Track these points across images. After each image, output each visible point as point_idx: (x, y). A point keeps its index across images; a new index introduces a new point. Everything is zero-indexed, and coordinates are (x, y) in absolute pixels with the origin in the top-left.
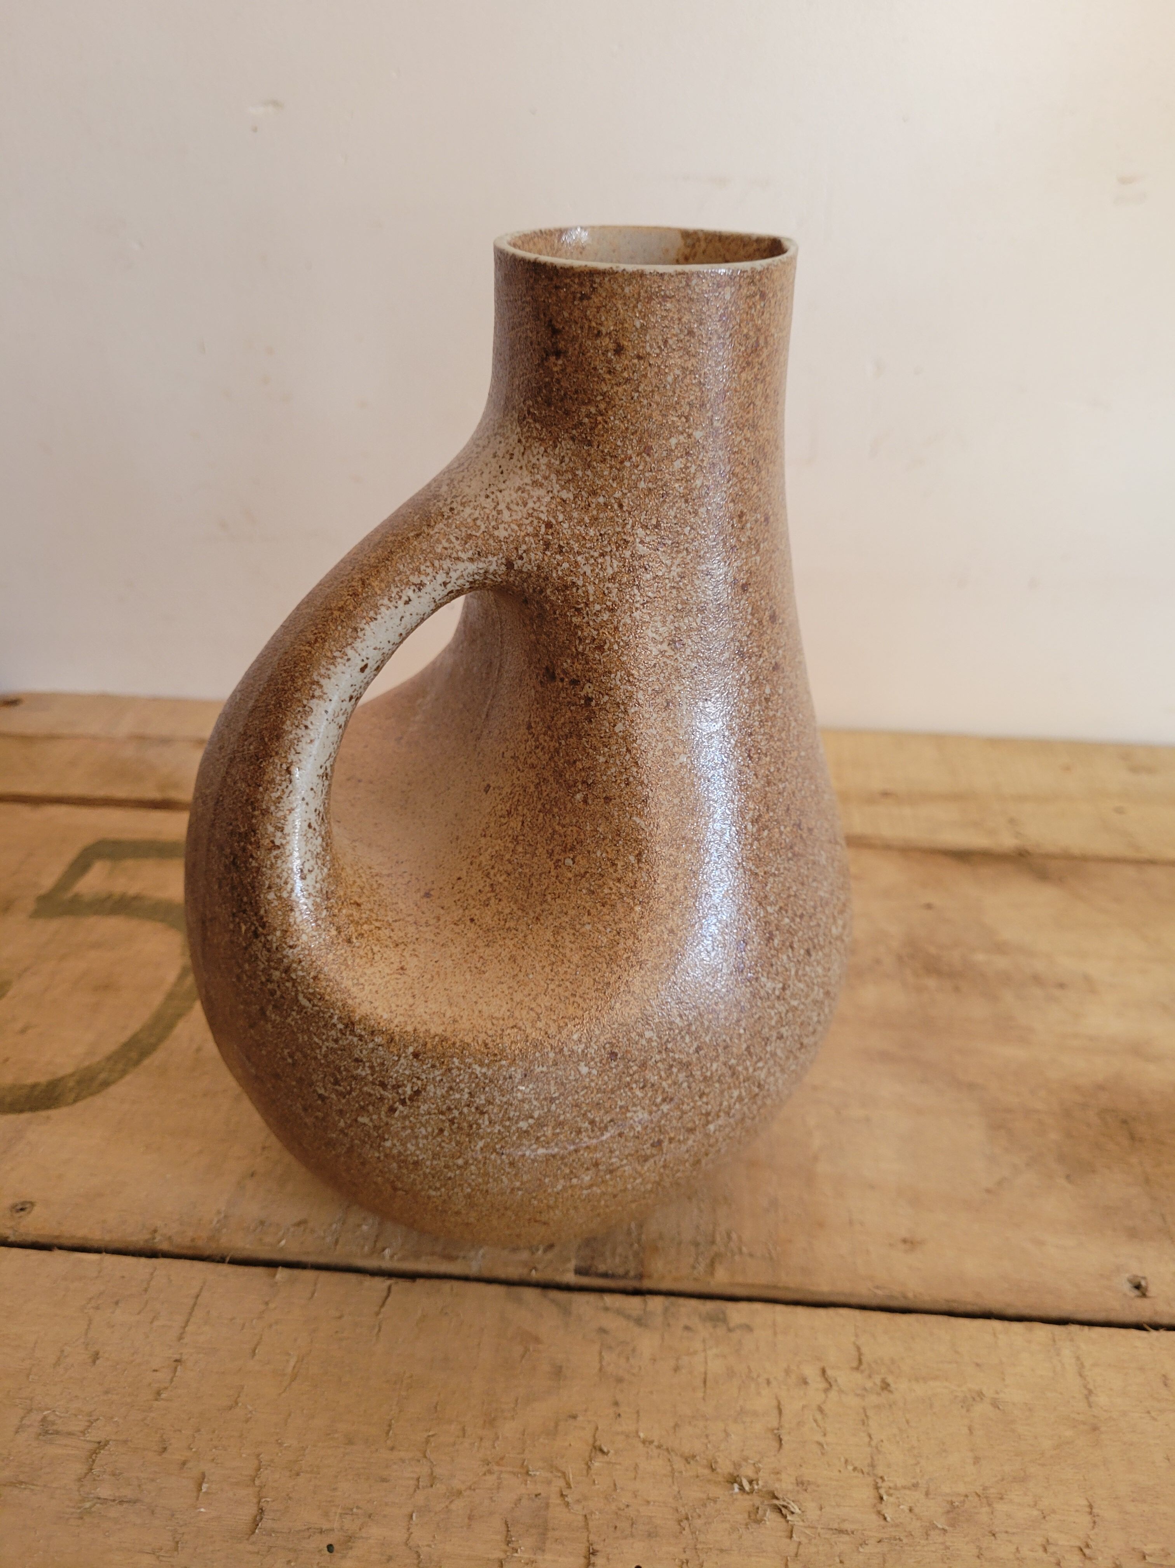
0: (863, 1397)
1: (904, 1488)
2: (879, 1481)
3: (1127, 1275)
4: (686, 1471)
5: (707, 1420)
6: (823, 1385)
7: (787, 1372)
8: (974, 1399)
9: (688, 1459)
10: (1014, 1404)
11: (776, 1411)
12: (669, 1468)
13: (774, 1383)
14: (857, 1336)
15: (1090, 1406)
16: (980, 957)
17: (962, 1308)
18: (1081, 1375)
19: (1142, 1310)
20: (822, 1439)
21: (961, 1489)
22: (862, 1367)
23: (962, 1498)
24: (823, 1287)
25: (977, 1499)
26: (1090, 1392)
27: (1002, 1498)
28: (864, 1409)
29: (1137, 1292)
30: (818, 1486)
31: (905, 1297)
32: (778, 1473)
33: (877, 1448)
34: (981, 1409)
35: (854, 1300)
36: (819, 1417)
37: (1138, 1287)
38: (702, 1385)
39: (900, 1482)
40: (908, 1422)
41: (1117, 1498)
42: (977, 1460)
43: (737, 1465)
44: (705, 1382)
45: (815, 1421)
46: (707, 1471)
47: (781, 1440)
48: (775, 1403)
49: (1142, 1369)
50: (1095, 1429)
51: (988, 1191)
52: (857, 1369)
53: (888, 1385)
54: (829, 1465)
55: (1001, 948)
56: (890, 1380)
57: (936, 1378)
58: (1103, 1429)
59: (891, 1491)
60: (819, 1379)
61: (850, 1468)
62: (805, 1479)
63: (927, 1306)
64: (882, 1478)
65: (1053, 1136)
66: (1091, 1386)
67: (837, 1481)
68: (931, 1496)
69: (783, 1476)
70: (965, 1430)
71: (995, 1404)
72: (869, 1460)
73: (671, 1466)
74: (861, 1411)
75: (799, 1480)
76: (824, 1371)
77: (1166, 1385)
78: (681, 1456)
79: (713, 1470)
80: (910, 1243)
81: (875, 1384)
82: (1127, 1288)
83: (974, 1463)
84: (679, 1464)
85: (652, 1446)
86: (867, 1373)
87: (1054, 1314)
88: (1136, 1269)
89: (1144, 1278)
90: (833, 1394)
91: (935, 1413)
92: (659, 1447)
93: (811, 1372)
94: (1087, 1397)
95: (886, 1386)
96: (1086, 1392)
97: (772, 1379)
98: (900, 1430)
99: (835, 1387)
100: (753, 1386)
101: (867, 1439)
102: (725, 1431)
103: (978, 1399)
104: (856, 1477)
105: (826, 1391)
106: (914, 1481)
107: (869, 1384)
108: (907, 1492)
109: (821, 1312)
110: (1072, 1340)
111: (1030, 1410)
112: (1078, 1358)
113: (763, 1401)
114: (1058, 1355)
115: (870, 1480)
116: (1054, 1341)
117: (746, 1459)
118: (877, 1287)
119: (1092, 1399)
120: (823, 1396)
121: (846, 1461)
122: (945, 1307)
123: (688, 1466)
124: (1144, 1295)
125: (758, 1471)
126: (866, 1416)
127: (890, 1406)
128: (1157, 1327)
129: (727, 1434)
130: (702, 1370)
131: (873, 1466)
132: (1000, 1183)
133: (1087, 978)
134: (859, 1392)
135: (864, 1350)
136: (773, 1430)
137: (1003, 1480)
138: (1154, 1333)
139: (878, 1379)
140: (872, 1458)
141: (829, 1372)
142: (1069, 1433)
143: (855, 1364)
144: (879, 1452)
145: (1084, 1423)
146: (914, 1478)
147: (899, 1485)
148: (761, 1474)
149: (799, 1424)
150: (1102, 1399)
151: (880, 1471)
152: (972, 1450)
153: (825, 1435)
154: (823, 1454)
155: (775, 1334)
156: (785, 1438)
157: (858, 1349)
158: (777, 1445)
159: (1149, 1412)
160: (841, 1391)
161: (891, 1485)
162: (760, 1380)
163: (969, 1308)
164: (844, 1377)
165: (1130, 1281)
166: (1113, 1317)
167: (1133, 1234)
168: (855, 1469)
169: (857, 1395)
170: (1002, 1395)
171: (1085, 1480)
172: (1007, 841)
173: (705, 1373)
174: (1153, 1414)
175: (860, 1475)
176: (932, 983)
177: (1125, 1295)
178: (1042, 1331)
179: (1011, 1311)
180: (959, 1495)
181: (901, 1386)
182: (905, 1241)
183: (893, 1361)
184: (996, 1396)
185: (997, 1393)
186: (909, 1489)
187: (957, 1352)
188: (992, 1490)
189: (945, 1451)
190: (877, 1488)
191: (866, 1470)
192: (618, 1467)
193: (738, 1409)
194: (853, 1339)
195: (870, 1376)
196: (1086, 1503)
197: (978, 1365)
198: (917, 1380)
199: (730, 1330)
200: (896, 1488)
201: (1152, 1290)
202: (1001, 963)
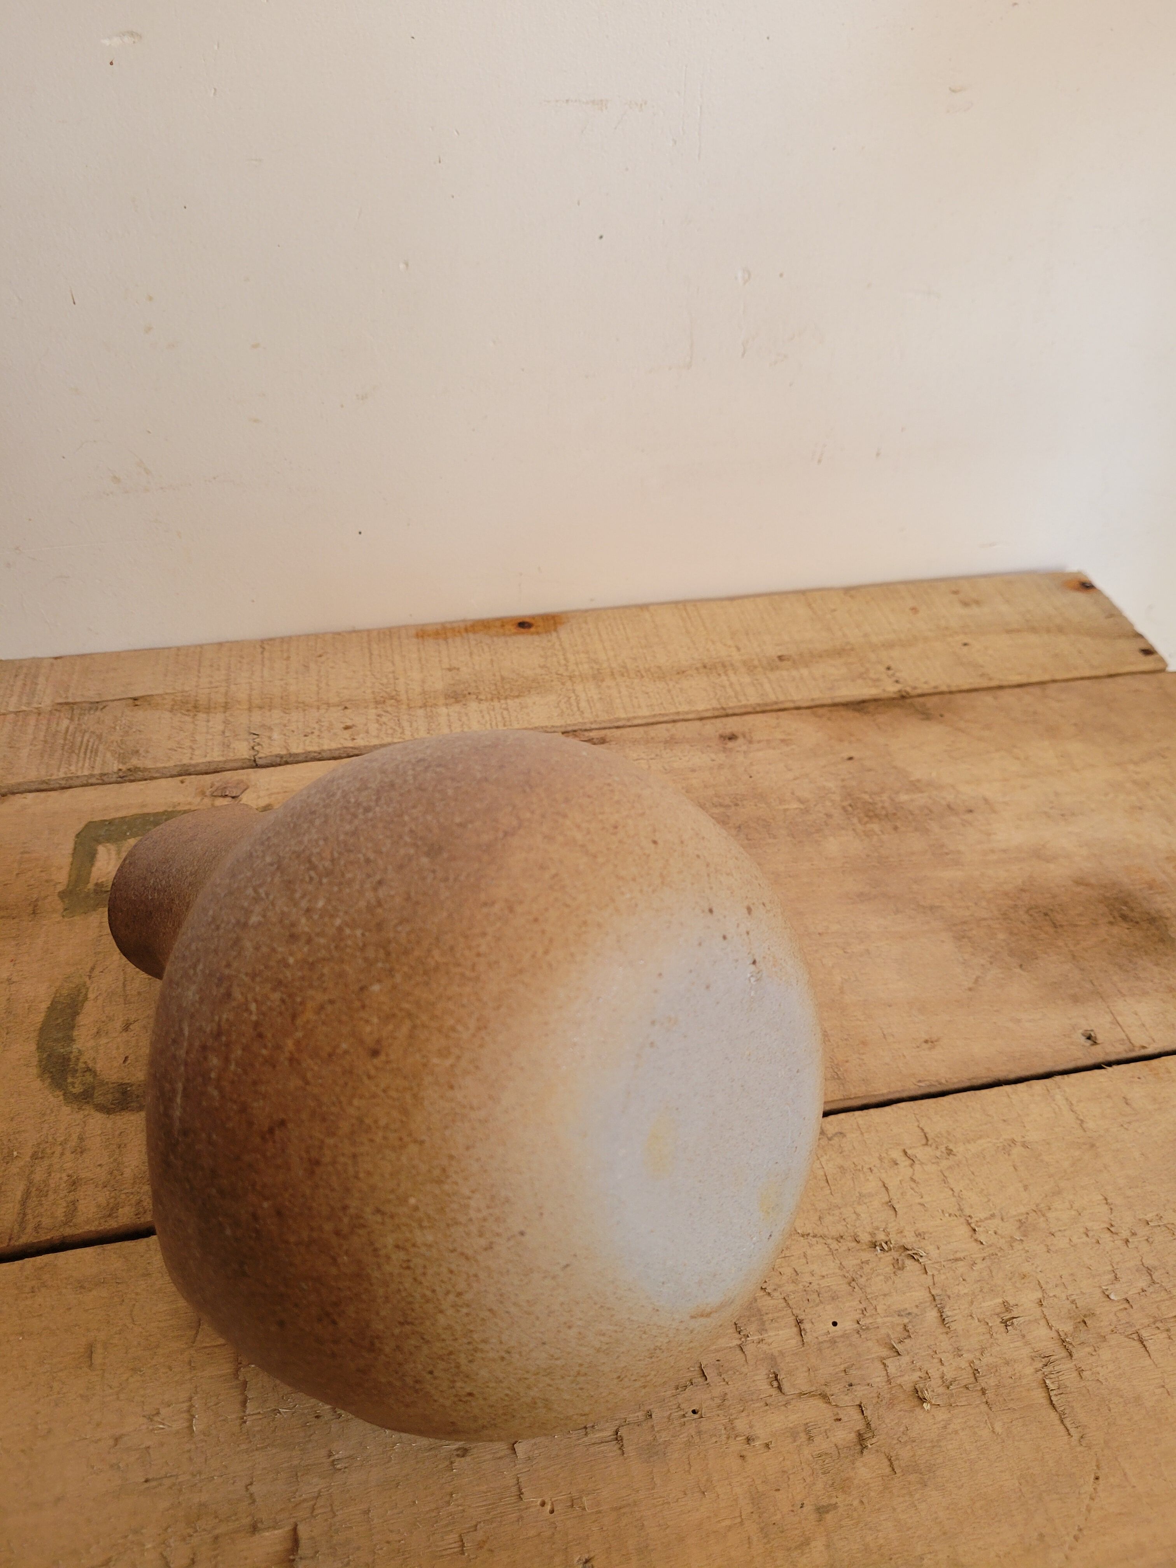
0: (938, 1163)
1: (986, 1219)
2: (969, 1219)
3: (1081, 1031)
4: (840, 1247)
5: (840, 1208)
6: (909, 1162)
7: (881, 1159)
8: (1010, 1146)
9: (840, 1238)
10: (1037, 1142)
11: (884, 1189)
12: (827, 1249)
13: (875, 1170)
14: (918, 1121)
15: (1085, 1131)
16: (903, 797)
17: (979, 1082)
18: (1073, 1111)
19: (1097, 1054)
20: (921, 1201)
21: (1023, 1209)
22: (929, 1143)
23: (1025, 1216)
24: (883, 1091)
25: (1034, 1213)
26: (1082, 1121)
27: (1050, 1209)
28: (941, 1171)
29: (1090, 1042)
30: (931, 1233)
31: (940, 1084)
32: (902, 1232)
33: (959, 1197)
34: (1017, 1151)
35: (905, 1095)
36: (913, 1185)
37: (1089, 1038)
38: (827, 1184)
39: (982, 1215)
40: (973, 1173)
41: (1120, 1189)
42: (1026, 1188)
43: (872, 1234)
44: (828, 1182)
45: (912, 1189)
46: (854, 1244)
47: (894, 1208)
48: (880, 1184)
49: (1109, 1097)
50: (1093, 1146)
51: (970, 989)
52: (927, 1144)
53: (951, 1150)
54: (933, 1217)
55: (915, 786)
56: (951, 1147)
57: (980, 1137)
58: (1097, 1145)
59: (979, 1224)
60: (904, 1158)
61: (947, 1215)
62: (921, 1231)
63: (956, 1086)
64: (969, 1216)
65: (1001, 936)
66: (1081, 1117)
67: (942, 1226)
68: (1005, 1220)
69: (906, 1233)
70: (1012, 1169)
71: (1024, 1145)
72: (957, 1207)
73: (828, 1247)
74: (940, 1173)
75: (917, 1233)
76: (905, 1153)
77: (1127, 1104)
78: (832, 1238)
79: (858, 1242)
80: (930, 1042)
81: (942, 1152)
82: (1083, 1040)
83: (1025, 1190)
84: (834, 1245)
85: (810, 1237)
86: (934, 1146)
87: (1041, 1070)
88: (1085, 1025)
89: (1092, 1031)
90: (917, 1166)
91: (988, 1162)
92: (815, 1236)
93: (896, 1154)
94: (1081, 1126)
95: (950, 1152)
96: (1079, 1122)
97: (873, 1168)
98: (970, 1180)
99: (917, 1162)
100: (861, 1175)
101: (951, 1192)
102: (855, 1212)
103: (1013, 1145)
104: (953, 1220)
105: (911, 1166)
106: (991, 1213)
107: (938, 1153)
108: (989, 1221)
109: (887, 1109)
110: (1059, 1088)
111: (1048, 1144)
112: (1067, 1099)
113: (872, 1185)
114: (1054, 1100)
115: (962, 1220)
116: (1048, 1090)
117: (877, 1229)
118: (920, 1081)
119: (1085, 1125)
120: (911, 1170)
121: (943, 1211)
122: (967, 1084)
123: (840, 1244)
124: (1095, 1043)
125: (888, 1234)
126: (945, 1176)
127: (958, 1165)
128: (1110, 1064)
129: (858, 1215)
130: (822, 1173)
131: (961, 1210)
132: (976, 981)
133: (986, 800)
134: (934, 1161)
135: (926, 1130)
136: (887, 1203)
137: (1046, 1196)
138: (1109, 1069)
139: (944, 1150)
140: (959, 1204)
141: (909, 1152)
142: (1077, 1153)
143: (924, 1141)
144: (962, 1199)
145: (1084, 1144)
146: (990, 1211)
147: (982, 1218)
148: (890, 1236)
149: (902, 1194)
150: (1090, 1124)
151: (967, 1212)
152: (1021, 1182)
153: (922, 1197)
154: (925, 1211)
155: (862, 1134)
156: (897, 1206)
157: (922, 1130)
158: (892, 1212)
159: (1122, 1126)
160: (922, 1164)
161: (978, 1219)
162: (865, 1170)
163: (985, 1080)
164: (920, 1153)
165: (1083, 1035)
166: (1081, 1063)
167: (1075, 999)
168: (950, 1215)
169: (933, 1163)
170: (1027, 1138)
171: (1097, 1182)
172: (891, 689)
173: (826, 1176)
174: (1125, 1126)
175: (955, 1218)
176: (875, 827)
177: (1083, 1046)
178: (1038, 1085)
179: (1012, 1076)
180: (1022, 1214)
181: (959, 1149)
182: (926, 1042)
183: (948, 1133)
184: (1023, 1140)
185: (1023, 1137)
186: (990, 1219)
187: (988, 1115)
188: (1042, 1205)
189: (1003, 1187)
190: (969, 1224)
191: (958, 1214)
192: (792, 1258)
193: (858, 1195)
194: (916, 1124)
195: (937, 1148)
196: (1102, 1198)
197: (1004, 1121)
198: (969, 1142)
199: (830, 1139)
200: (981, 1221)
201: (1100, 1038)
202: (922, 799)
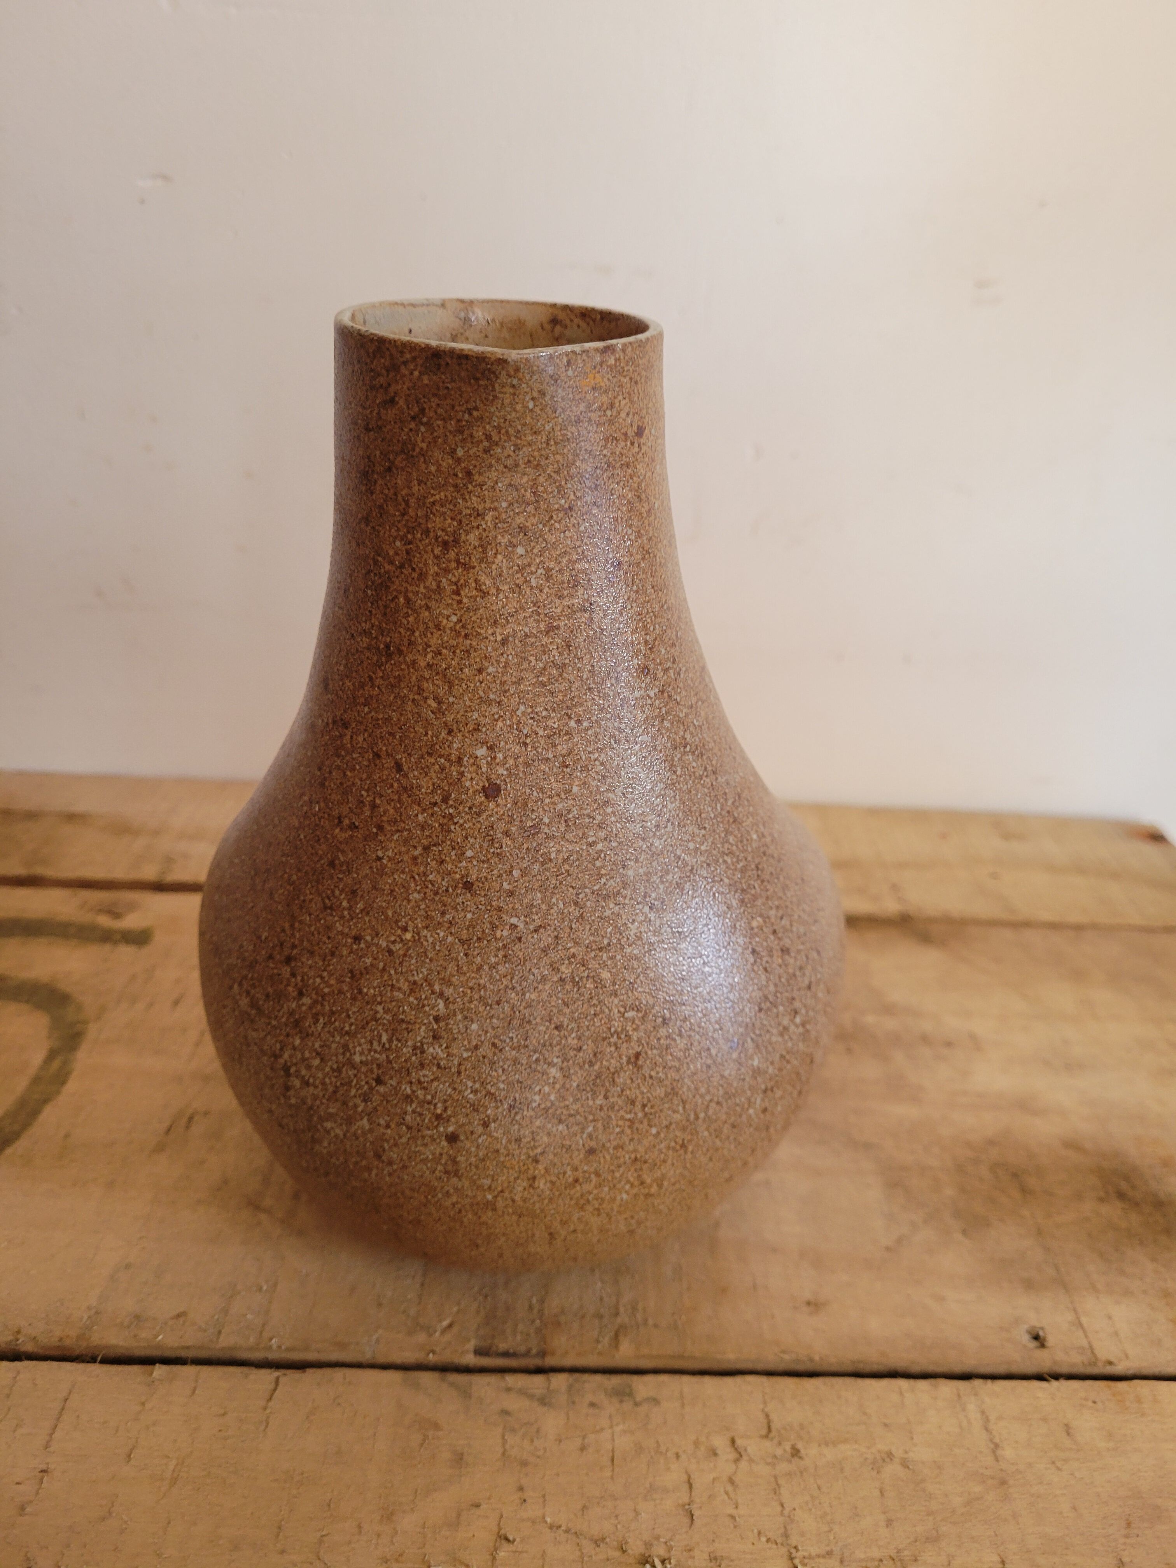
0: (773, 1465)
1: (818, 1556)
2: (793, 1551)
3: (1026, 1327)
4: (596, 1554)
5: (616, 1499)
6: (733, 1455)
7: (697, 1444)
8: (884, 1460)
9: (598, 1542)
10: (923, 1463)
11: (686, 1486)
12: (578, 1553)
13: (683, 1457)
14: (765, 1403)
15: (997, 1460)
16: (870, 1019)
17: (867, 1369)
18: (987, 1429)
19: (1043, 1360)
20: (734, 1512)
21: (876, 1553)
22: (771, 1435)
23: (876, 1563)
25: (891, 1562)
26: (997, 1446)
27: (916, 1560)
28: (776, 1478)
29: (1035, 1344)
30: (732, 1561)
31: (811, 1360)
32: (690, 1550)
33: (789, 1517)
34: (892, 1469)
35: (760, 1366)
36: (730, 1488)
37: (1036, 1338)
38: (609, 1463)
39: (814, 1551)
40: (819, 1488)
41: (1028, 1551)
42: (889, 1523)
43: (648, 1545)
44: (613, 1460)
45: (727, 1493)
46: (617, 1554)
47: (692, 1515)
48: (685, 1477)
49: (1045, 1420)
50: (1003, 1483)
51: (888, 1249)
52: (767, 1436)
53: (798, 1451)
54: (742, 1539)
55: (889, 1009)
56: (800, 1446)
57: (845, 1441)
58: (1011, 1482)
59: (806, 1561)
60: (729, 1449)
61: (764, 1539)
62: (718, 1554)
63: (834, 1369)
64: (795, 1547)
65: (949, 1192)
66: (997, 1440)
67: (751, 1553)
68: (846, 1563)
69: (696, 1553)
70: (877, 1493)
71: (905, 1464)
72: (782, 1530)
73: (580, 1550)
74: (773, 1480)
75: (712, 1556)
76: (733, 1441)
77: (1068, 1434)
78: (591, 1540)
79: (624, 1552)
80: (814, 1305)
81: (785, 1450)
82: (1026, 1339)
83: (887, 1526)
84: (588, 1547)
85: (560, 1531)
86: (776, 1441)
87: (958, 1369)
88: (1034, 1320)
89: (1042, 1328)
90: (743, 1464)
91: (846, 1477)
92: (567, 1531)
93: (720, 1442)
94: (994, 1452)
95: (796, 1453)
96: (992, 1446)
97: (681, 1453)
98: (812, 1497)
99: (745, 1457)
100: (662, 1461)
101: (779, 1509)
102: (635, 1510)
103: (887, 1460)
104: (770, 1549)
105: (736, 1461)
106: (828, 1548)
107: (779, 1452)
108: (822, 1560)
109: (729, 1380)
110: (976, 1395)
111: (939, 1467)
112: (983, 1412)
113: (673, 1476)
114: (964, 1410)
115: (784, 1550)
116: (959, 1396)
117: (657, 1538)
118: (784, 1352)
119: (999, 1452)
120: (734, 1467)
121: (759, 1533)
122: (850, 1369)
123: (597, 1549)
124: (1043, 1346)
125: (670, 1549)
126: (778, 1485)
127: (801, 1472)
128: (1056, 1377)
129: (637, 1513)
130: (610, 1447)
131: (786, 1535)
132: (900, 1240)
133: (973, 1037)
134: (769, 1460)
135: (773, 1416)
136: (684, 1506)
137: (916, 1541)
138: (1055, 1383)
139: (788, 1448)
140: (785, 1527)
141: (739, 1442)
142: (978, 1489)
143: (764, 1432)
144: (792, 1521)
145: (993, 1478)
146: (828, 1545)
147: (813, 1554)
148: (673, 1552)
149: (710, 1496)
150: (1008, 1452)
151: (794, 1541)
152: (884, 1513)
153: (737, 1507)
154: (735, 1527)
155: (683, 1405)
156: (696, 1513)
157: (767, 1416)
158: (687, 1520)
159: (1053, 1463)
160: (751, 1461)
161: (806, 1554)
162: (669, 1454)
163: (875, 1368)
164: (753, 1446)
165: (1029, 1332)
166: (1015, 1369)
167: (1029, 1285)
168: (768, 1540)
169: (768, 1464)
170: (911, 1455)
171: (996, 1535)
172: (891, 907)
173: (613, 1451)
174: (1059, 1464)
175: (774, 1546)
177: (1025, 1346)
178: (947, 1388)
179: (916, 1369)
180: (873, 1559)
181: (811, 1452)
182: (809, 1303)
183: (802, 1427)
184: (906, 1456)
185: (906, 1452)
186: (824, 1557)
187: (865, 1414)
188: (906, 1553)
189: (858, 1516)
190: (791, 1559)
191: (779, 1541)
192: (525, 1555)
193: (648, 1486)
194: (761, 1406)
195: (780, 1444)
196: (996, 1558)
197: (886, 1425)
198: (827, 1444)
199: (636, 1404)
200: (810, 1557)
201: (1051, 1341)
202: (890, 1024)
